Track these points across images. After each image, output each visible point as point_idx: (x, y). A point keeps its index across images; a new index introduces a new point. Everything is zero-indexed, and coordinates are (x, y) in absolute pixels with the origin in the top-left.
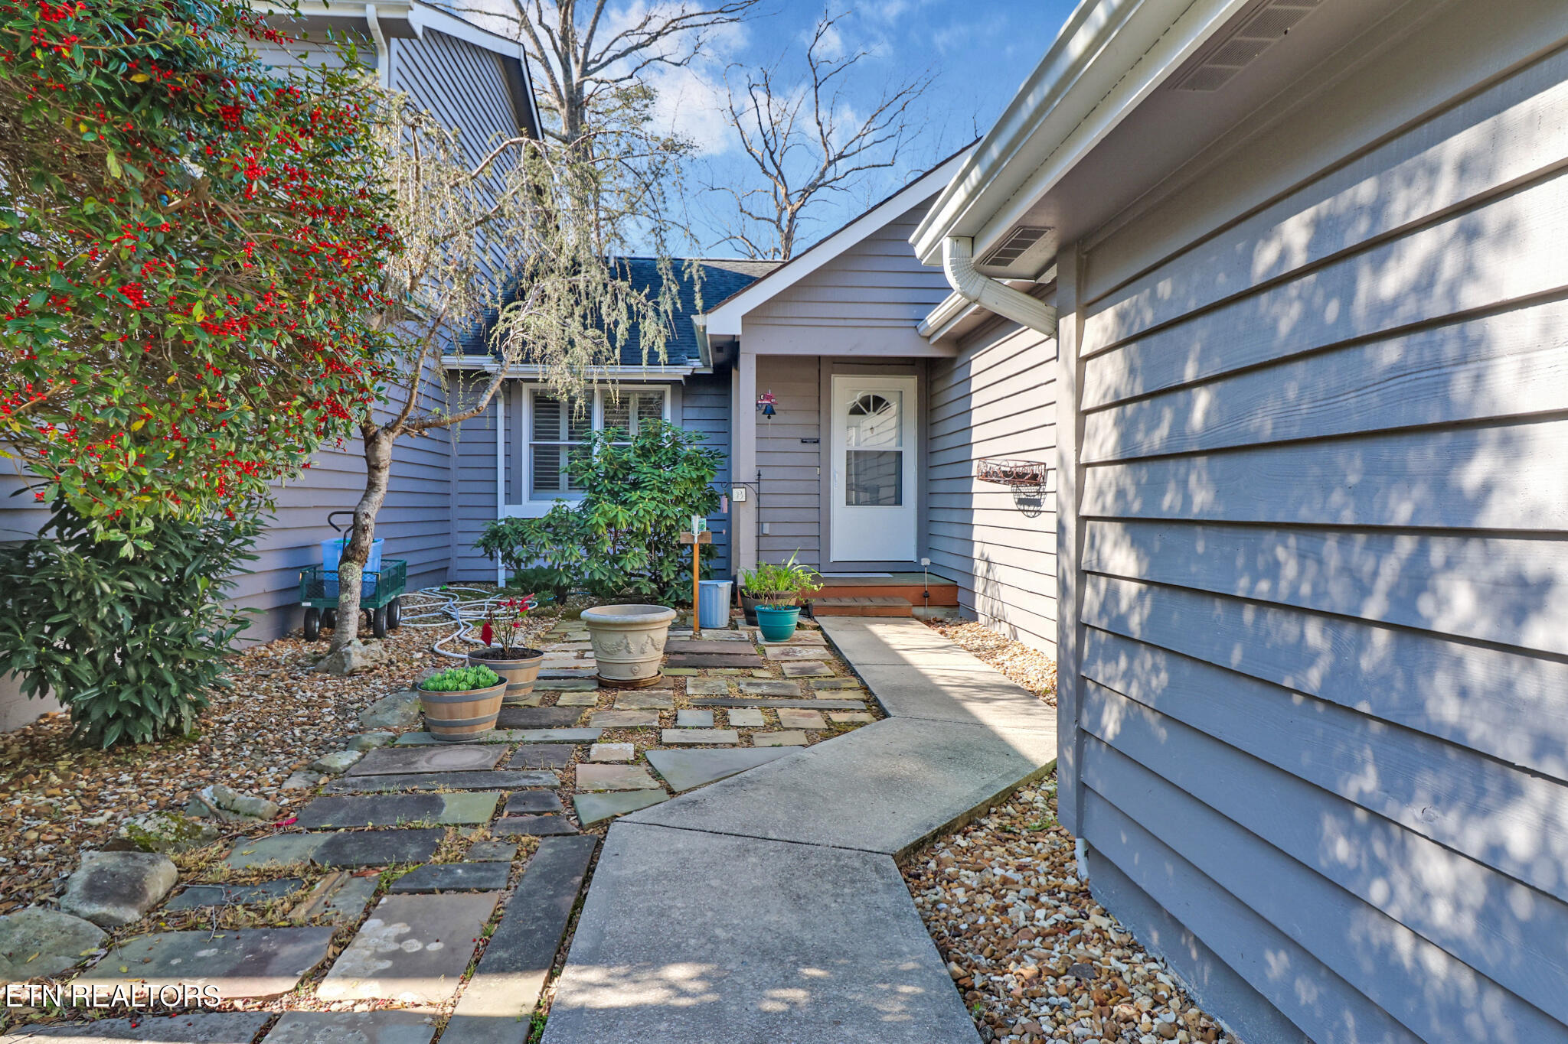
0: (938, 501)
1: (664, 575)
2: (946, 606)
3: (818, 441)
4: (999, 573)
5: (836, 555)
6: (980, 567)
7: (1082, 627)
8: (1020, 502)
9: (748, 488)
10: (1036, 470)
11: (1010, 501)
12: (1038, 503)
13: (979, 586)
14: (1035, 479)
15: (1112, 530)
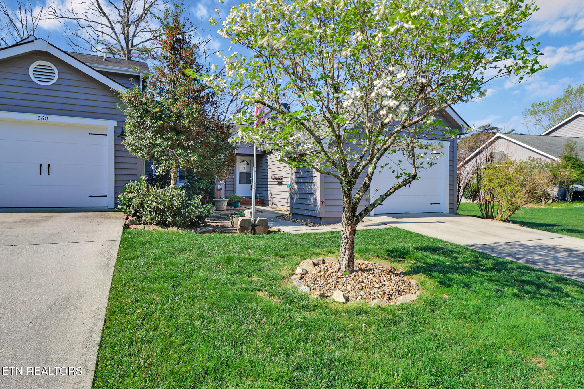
4: (274, 196)
5: (236, 195)
6: (270, 195)
7: (292, 193)
8: (278, 183)
10: (282, 178)
11: (276, 183)
12: (282, 183)
13: (269, 199)
14: (281, 179)
15: (295, 184)
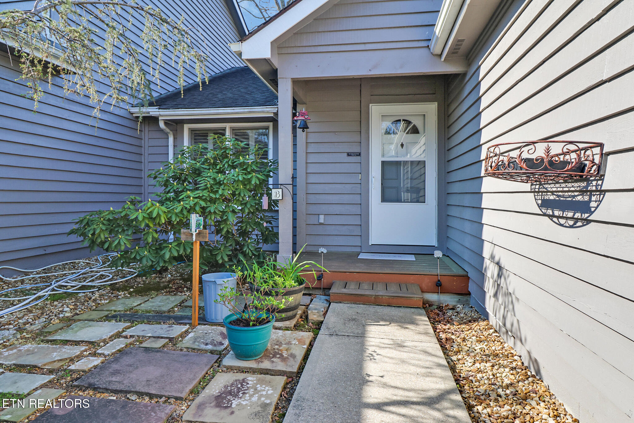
0: (453, 200)
1: (219, 258)
2: (459, 294)
3: (360, 155)
5: (375, 238)
8: (545, 204)
9: (285, 189)
13: (489, 288)
